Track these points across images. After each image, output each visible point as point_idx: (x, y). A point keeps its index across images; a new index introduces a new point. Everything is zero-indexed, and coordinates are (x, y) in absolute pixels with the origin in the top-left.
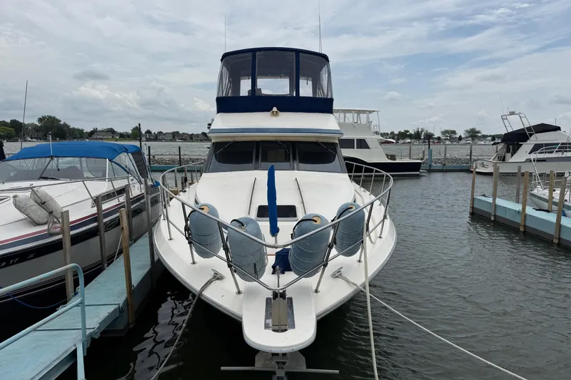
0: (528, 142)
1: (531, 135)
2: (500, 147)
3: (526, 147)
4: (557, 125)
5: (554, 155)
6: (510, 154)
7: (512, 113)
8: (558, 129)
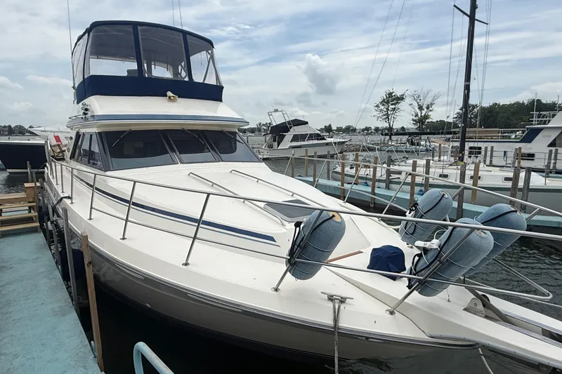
0: (289, 133)
1: (291, 128)
2: (268, 137)
3: (289, 136)
4: (306, 120)
5: (306, 143)
6: (276, 143)
7: (276, 111)
8: (307, 123)
